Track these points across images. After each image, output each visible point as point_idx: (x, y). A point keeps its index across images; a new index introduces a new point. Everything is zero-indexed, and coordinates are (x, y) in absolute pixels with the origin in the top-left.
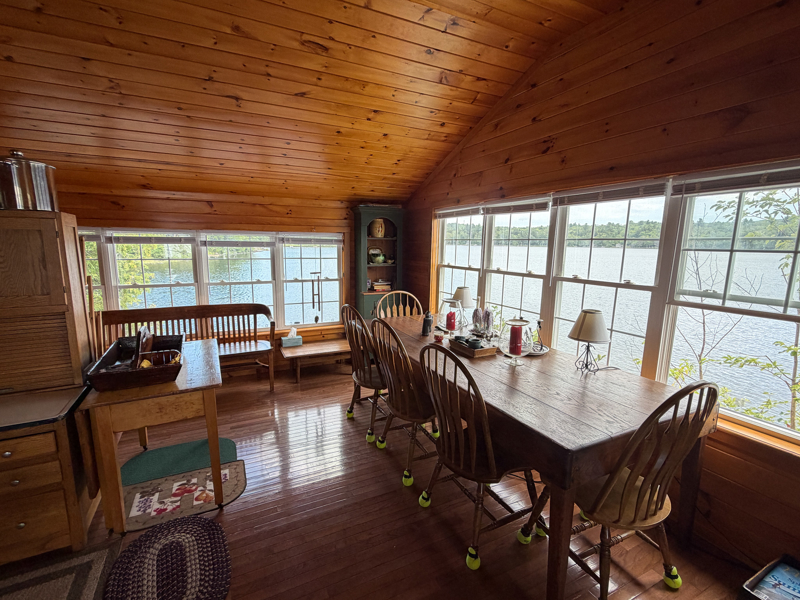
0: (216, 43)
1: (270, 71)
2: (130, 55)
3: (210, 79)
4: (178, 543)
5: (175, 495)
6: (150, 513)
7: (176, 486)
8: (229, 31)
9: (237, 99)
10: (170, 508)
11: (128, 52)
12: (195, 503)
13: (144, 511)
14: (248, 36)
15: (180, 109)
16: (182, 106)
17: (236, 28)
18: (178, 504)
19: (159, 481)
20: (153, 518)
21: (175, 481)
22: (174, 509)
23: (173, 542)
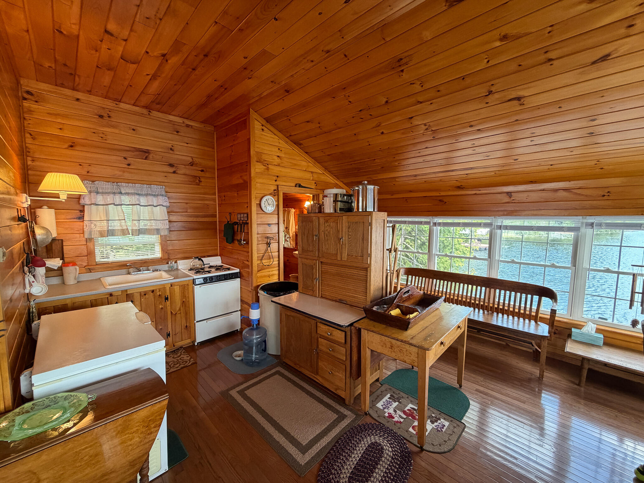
0: (488, 62)
1: (551, 55)
2: (431, 104)
3: (490, 92)
4: (382, 448)
5: (404, 412)
6: (385, 412)
7: (410, 406)
8: (498, 44)
9: (519, 99)
10: (396, 419)
11: (430, 102)
12: (411, 429)
13: (384, 408)
14: (518, 37)
15: (471, 126)
16: (472, 123)
17: (504, 38)
18: (402, 420)
19: (404, 395)
20: (384, 417)
21: (412, 402)
22: (397, 422)
23: (380, 445)
